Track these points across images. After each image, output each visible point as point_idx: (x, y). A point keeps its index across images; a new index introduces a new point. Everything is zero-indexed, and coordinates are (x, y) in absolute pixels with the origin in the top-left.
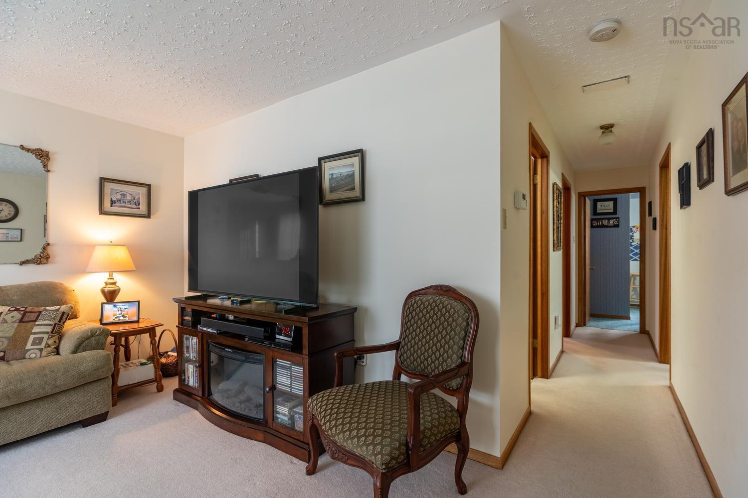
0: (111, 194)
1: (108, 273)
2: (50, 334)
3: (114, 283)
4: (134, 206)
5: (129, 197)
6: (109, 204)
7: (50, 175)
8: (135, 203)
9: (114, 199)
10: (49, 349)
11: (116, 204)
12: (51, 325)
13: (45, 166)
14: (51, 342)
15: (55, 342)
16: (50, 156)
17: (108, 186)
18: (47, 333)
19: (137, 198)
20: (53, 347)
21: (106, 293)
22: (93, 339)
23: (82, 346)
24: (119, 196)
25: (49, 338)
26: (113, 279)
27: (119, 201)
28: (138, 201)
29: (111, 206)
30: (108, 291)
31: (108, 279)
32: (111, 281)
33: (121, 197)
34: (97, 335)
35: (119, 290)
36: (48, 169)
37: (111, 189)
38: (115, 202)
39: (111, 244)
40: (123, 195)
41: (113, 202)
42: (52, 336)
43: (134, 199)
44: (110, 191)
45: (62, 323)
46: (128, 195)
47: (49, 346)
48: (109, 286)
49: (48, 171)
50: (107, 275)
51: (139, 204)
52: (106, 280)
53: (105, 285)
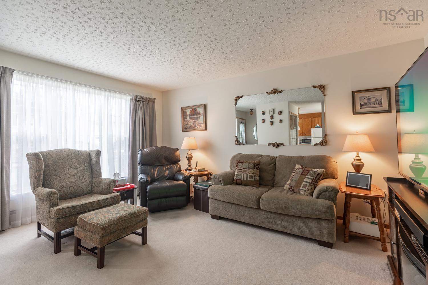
0: (360, 101)
1: (356, 153)
2: (310, 183)
3: (360, 160)
4: (378, 105)
5: (373, 100)
6: (359, 107)
7: (326, 96)
8: (378, 103)
9: (362, 103)
10: (308, 191)
11: (364, 106)
12: (311, 179)
13: (323, 93)
14: (310, 188)
15: (312, 189)
16: (325, 87)
17: (358, 95)
18: (309, 183)
19: (379, 99)
20: (310, 191)
21: (354, 165)
22: (327, 192)
23: (321, 195)
24: (365, 101)
25: (309, 186)
26: (359, 157)
27: (366, 104)
28: (380, 101)
29: (361, 108)
30: (355, 165)
31: (356, 156)
32: (358, 158)
33: (367, 101)
34: (330, 191)
35: (363, 165)
36: (325, 94)
37: (360, 97)
38: (363, 105)
39: (357, 133)
40: (369, 100)
41: (361, 106)
42: (311, 185)
43: (377, 100)
44: (359, 98)
45: (317, 179)
46: (372, 99)
47: (309, 190)
48: (356, 161)
49: (325, 95)
50: (355, 154)
51: (381, 103)
52: (354, 157)
53: (354, 160)
